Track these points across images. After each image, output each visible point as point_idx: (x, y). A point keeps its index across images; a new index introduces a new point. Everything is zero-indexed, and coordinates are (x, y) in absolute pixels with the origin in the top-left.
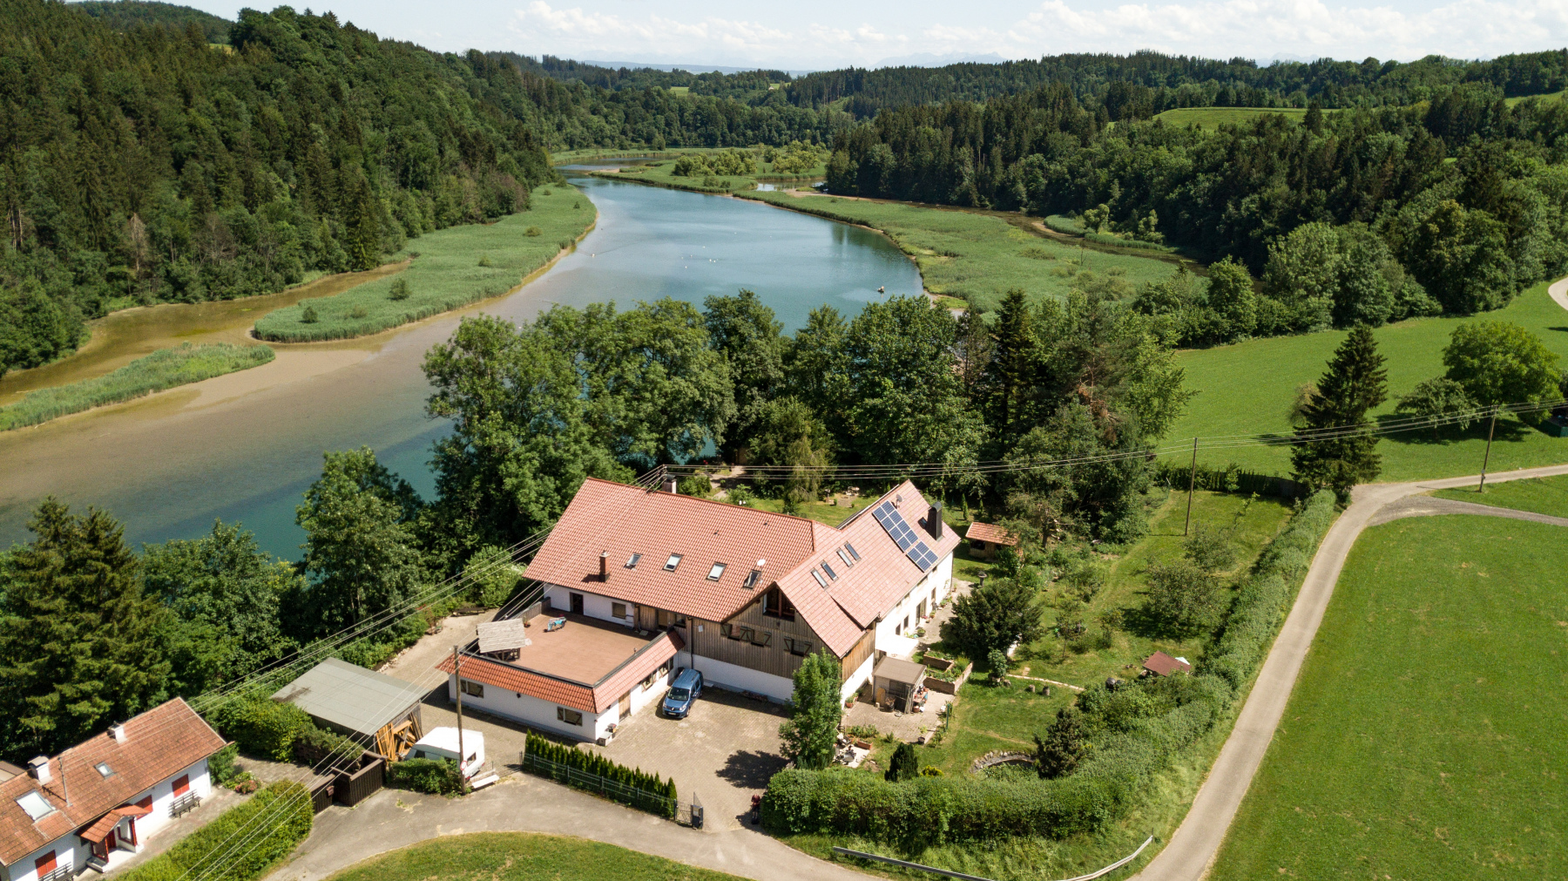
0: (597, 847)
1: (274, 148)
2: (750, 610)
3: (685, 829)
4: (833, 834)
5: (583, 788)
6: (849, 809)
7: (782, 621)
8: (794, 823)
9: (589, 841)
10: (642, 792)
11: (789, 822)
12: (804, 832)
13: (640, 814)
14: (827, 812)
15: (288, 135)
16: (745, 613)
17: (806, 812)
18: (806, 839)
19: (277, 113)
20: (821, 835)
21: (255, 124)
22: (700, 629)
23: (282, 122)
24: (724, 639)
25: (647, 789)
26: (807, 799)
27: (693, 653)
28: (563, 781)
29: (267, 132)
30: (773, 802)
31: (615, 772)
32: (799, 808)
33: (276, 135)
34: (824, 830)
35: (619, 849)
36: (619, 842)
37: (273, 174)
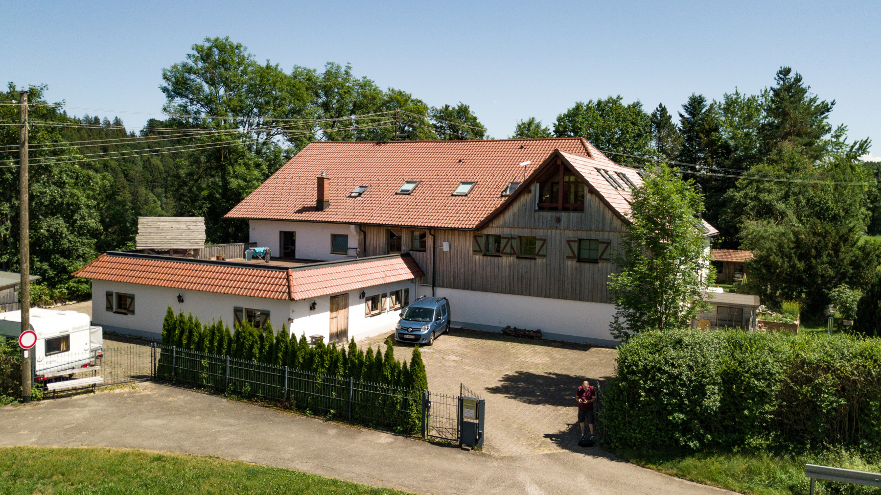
0: (253, 473)
1: (154, 182)
2: (515, 207)
3: (446, 450)
4: (777, 450)
5: (249, 397)
6: (818, 389)
7: (564, 215)
8: (685, 428)
9: (240, 464)
10: (358, 386)
11: (675, 426)
12: (707, 450)
13: (354, 429)
14: (762, 398)
15: (164, 175)
16: (508, 215)
17: (713, 401)
18: (716, 463)
19: (159, 162)
20: (750, 452)
21: (145, 167)
22: (446, 247)
23: (161, 167)
24: (478, 257)
25: (368, 378)
26: (714, 369)
27: (434, 286)
28: (218, 389)
29: (151, 172)
30: (634, 385)
31: (310, 358)
32: (699, 390)
33: (156, 174)
34: (755, 441)
35: (304, 476)
36: (304, 467)
37: (151, 194)
